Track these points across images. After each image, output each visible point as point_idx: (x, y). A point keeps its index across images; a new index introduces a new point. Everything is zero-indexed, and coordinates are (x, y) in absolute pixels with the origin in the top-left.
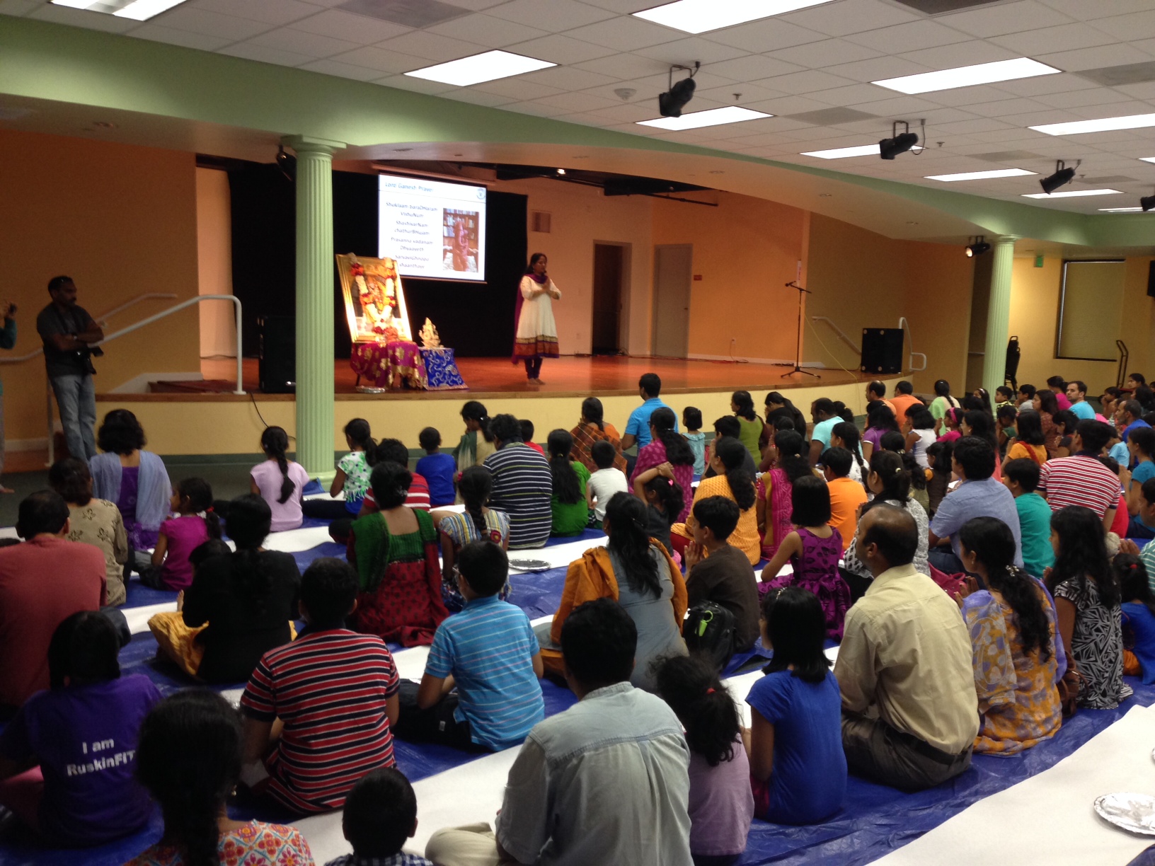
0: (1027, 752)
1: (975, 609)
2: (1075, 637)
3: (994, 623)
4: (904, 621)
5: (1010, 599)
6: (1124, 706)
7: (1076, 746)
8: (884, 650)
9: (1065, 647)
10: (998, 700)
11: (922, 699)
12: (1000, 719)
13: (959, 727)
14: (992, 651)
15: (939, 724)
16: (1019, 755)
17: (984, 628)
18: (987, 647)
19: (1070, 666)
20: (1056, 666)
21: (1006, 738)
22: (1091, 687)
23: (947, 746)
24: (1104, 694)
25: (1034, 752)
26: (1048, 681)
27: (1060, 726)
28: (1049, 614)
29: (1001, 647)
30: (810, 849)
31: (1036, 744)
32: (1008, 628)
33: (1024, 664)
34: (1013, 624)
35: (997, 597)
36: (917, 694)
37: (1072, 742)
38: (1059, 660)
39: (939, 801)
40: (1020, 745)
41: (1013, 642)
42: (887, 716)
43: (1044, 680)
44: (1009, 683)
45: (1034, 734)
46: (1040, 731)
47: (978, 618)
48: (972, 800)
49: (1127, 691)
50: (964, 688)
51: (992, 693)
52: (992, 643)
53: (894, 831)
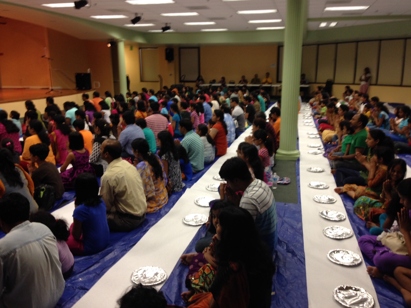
0: (161, 210)
1: (141, 168)
2: (169, 172)
3: (147, 171)
4: (121, 177)
5: (150, 163)
6: (184, 189)
7: (174, 204)
8: (116, 187)
9: (166, 175)
10: (150, 196)
11: (129, 201)
12: (151, 201)
13: (142, 207)
14: (147, 180)
15: (136, 208)
16: (159, 211)
17: (144, 174)
18: (145, 180)
19: (168, 181)
20: (165, 181)
21: (155, 207)
22: (174, 186)
23: (139, 214)
24: (178, 187)
25: (163, 209)
26: (163, 186)
27: (168, 199)
28: (162, 166)
29: (149, 179)
30: (101, 260)
31: (163, 206)
32: (151, 172)
33: (157, 183)
34: (152, 171)
35: (147, 163)
36: (128, 200)
37: (172, 204)
38: (165, 179)
39: (138, 232)
40: (158, 208)
41: (153, 177)
42: (119, 209)
43: (162, 187)
44: (153, 189)
45: (162, 204)
46: (163, 202)
47: (142, 171)
48: (148, 229)
49: (184, 185)
50: (142, 194)
51: (148, 193)
52: (147, 178)
53: (127, 246)
